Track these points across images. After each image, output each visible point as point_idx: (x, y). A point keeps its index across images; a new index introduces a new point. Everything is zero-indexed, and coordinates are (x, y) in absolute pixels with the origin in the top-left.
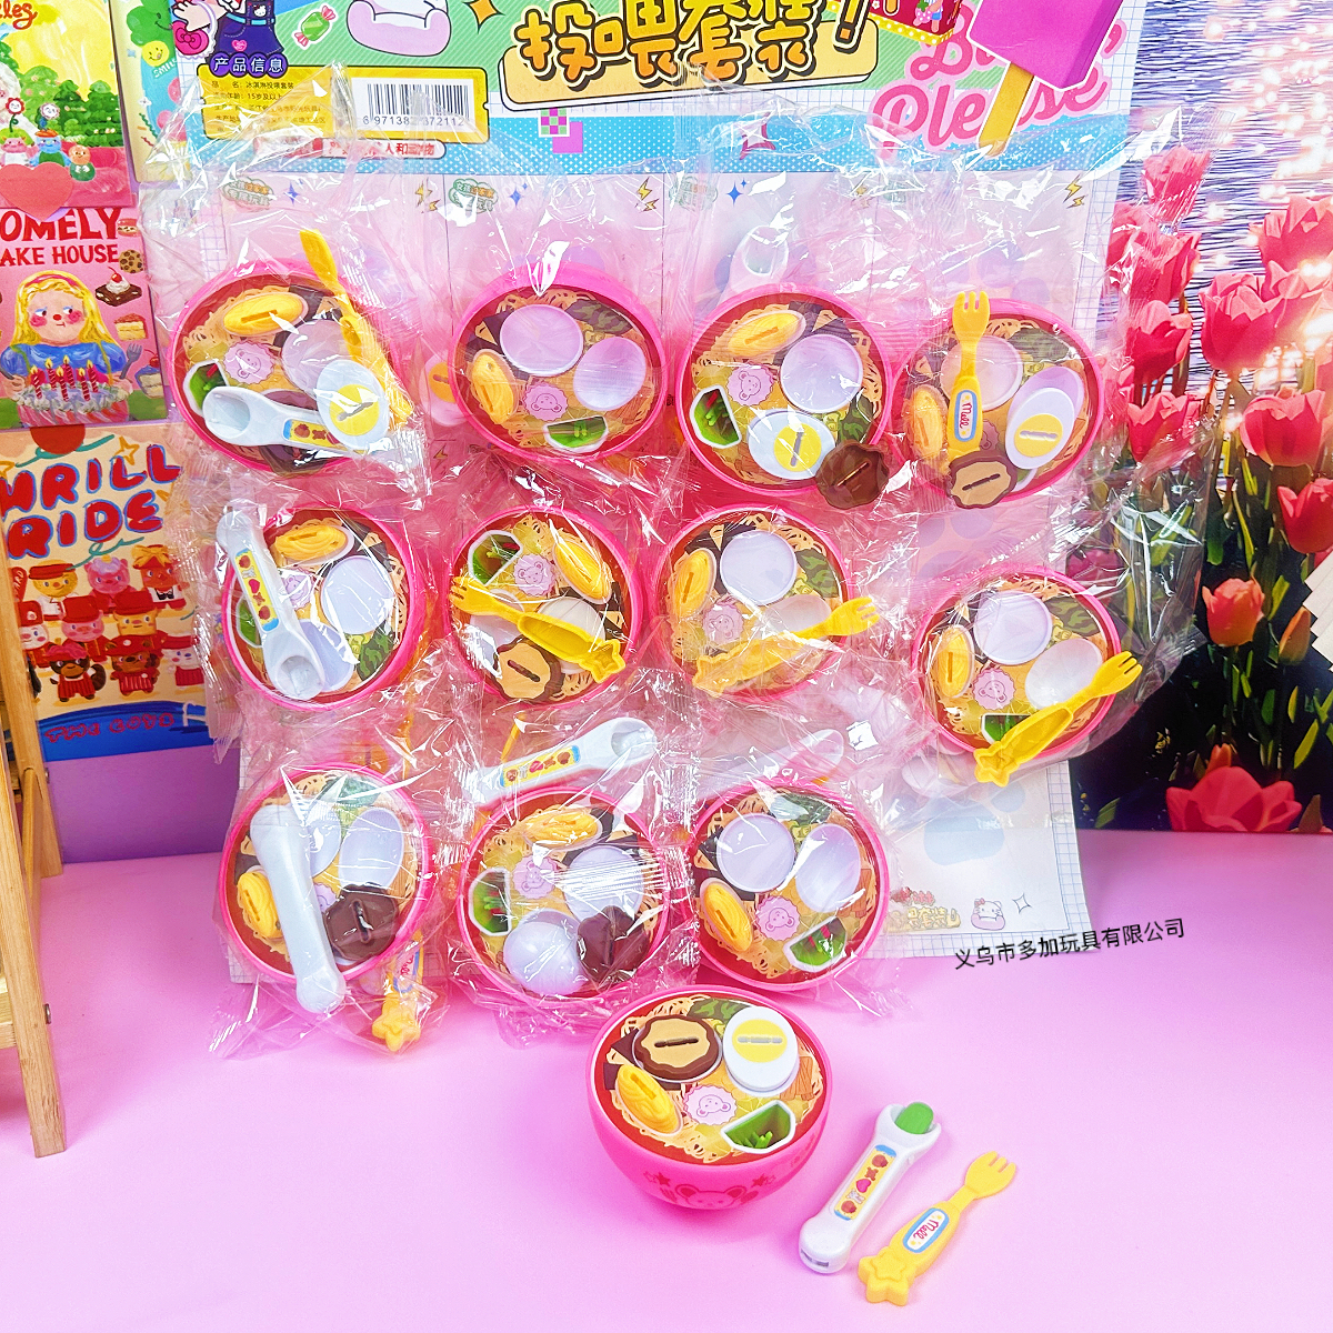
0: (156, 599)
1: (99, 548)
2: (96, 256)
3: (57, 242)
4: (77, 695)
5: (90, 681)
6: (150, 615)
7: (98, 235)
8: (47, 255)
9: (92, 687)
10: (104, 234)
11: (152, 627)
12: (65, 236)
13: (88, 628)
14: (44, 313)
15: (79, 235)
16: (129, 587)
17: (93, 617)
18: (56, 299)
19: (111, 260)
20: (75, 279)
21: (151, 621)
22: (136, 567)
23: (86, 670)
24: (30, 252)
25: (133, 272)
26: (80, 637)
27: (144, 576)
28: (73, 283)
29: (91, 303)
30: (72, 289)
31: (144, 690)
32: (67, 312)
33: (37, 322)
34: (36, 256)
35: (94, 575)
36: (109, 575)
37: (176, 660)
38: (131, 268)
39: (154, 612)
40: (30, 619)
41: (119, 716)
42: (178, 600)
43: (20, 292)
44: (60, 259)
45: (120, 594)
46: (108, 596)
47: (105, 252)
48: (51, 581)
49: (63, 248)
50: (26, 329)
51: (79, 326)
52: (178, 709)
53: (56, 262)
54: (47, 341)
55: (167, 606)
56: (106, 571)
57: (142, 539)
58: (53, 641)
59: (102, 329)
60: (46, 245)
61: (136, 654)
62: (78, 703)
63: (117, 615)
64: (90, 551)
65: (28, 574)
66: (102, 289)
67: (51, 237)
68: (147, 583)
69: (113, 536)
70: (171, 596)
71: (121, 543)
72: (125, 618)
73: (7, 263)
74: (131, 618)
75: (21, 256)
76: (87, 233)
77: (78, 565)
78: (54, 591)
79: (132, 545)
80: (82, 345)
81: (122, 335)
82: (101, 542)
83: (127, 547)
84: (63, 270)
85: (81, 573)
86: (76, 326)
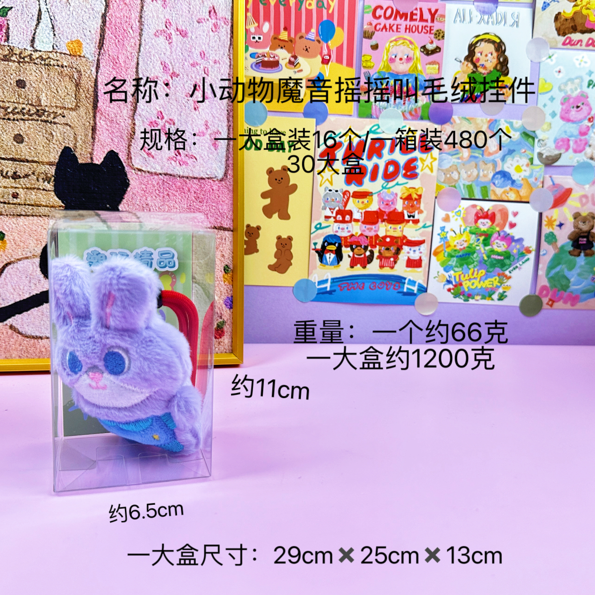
0: (406, 217)
1: (387, 185)
2: (424, 30)
3: (408, 22)
4: (359, 265)
5: (366, 259)
6: (402, 225)
7: (427, 21)
8: (403, 28)
9: (366, 262)
10: (429, 20)
11: (401, 233)
12: (412, 19)
13: (372, 229)
14: (396, 56)
15: (418, 20)
16: (395, 209)
17: (375, 223)
18: (402, 50)
19: (430, 33)
20: (412, 40)
21: (401, 229)
22: (401, 198)
23: (365, 252)
24: (395, 26)
25: (439, 40)
26: (367, 233)
27: (404, 203)
28: (411, 43)
29: (418, 53)
30: (410, 46)
31: (390, 267)
32: (406, 57)
33: (392, 60)
34: (397, 28)
35: (382, 200)
36: (388, 201)
37: (408, 253)
38: (438, 38)
39: (404, 224)
40: (346, 219)
41: (374, 281)
42: (416, 220)
43: (387, 45)
44: (408, 31)
45: (390, 213)
46: (385, 212)
47: (428, 29)
48: (361, 200)
49: (410, 26)
50: (386, 63)
51: (410, 64)
52: (403, 281)
53: (406, 31)
54: (393, 71)
55: (411, 222)
56: (387, 198)
57: (407, 183)
58: (354, 233)
59: (420, 67)
60: (403, 23)
61: (391, 246)
62: (358, 270)
63: (387, 224)
64: (382, 186)
65: (351, 194)
66: (424, 47)
67: (406, 19)
68: (404, 208)
69: (394, 180)
70: (414, 217)
71: (397, 184)
72: (390, 225)
73: (384, 30)
74: (393, 226)
75: (391, 27)
76: (422, 19)
77: (375, 193)
78: (361, 206)
79: (402, 186)
80: (409, 74)
81: (428, 71)
82: (388, 182)
83: (401, 186)
84: (408, 36)
85: (375, 198)
86: (408, 64)
